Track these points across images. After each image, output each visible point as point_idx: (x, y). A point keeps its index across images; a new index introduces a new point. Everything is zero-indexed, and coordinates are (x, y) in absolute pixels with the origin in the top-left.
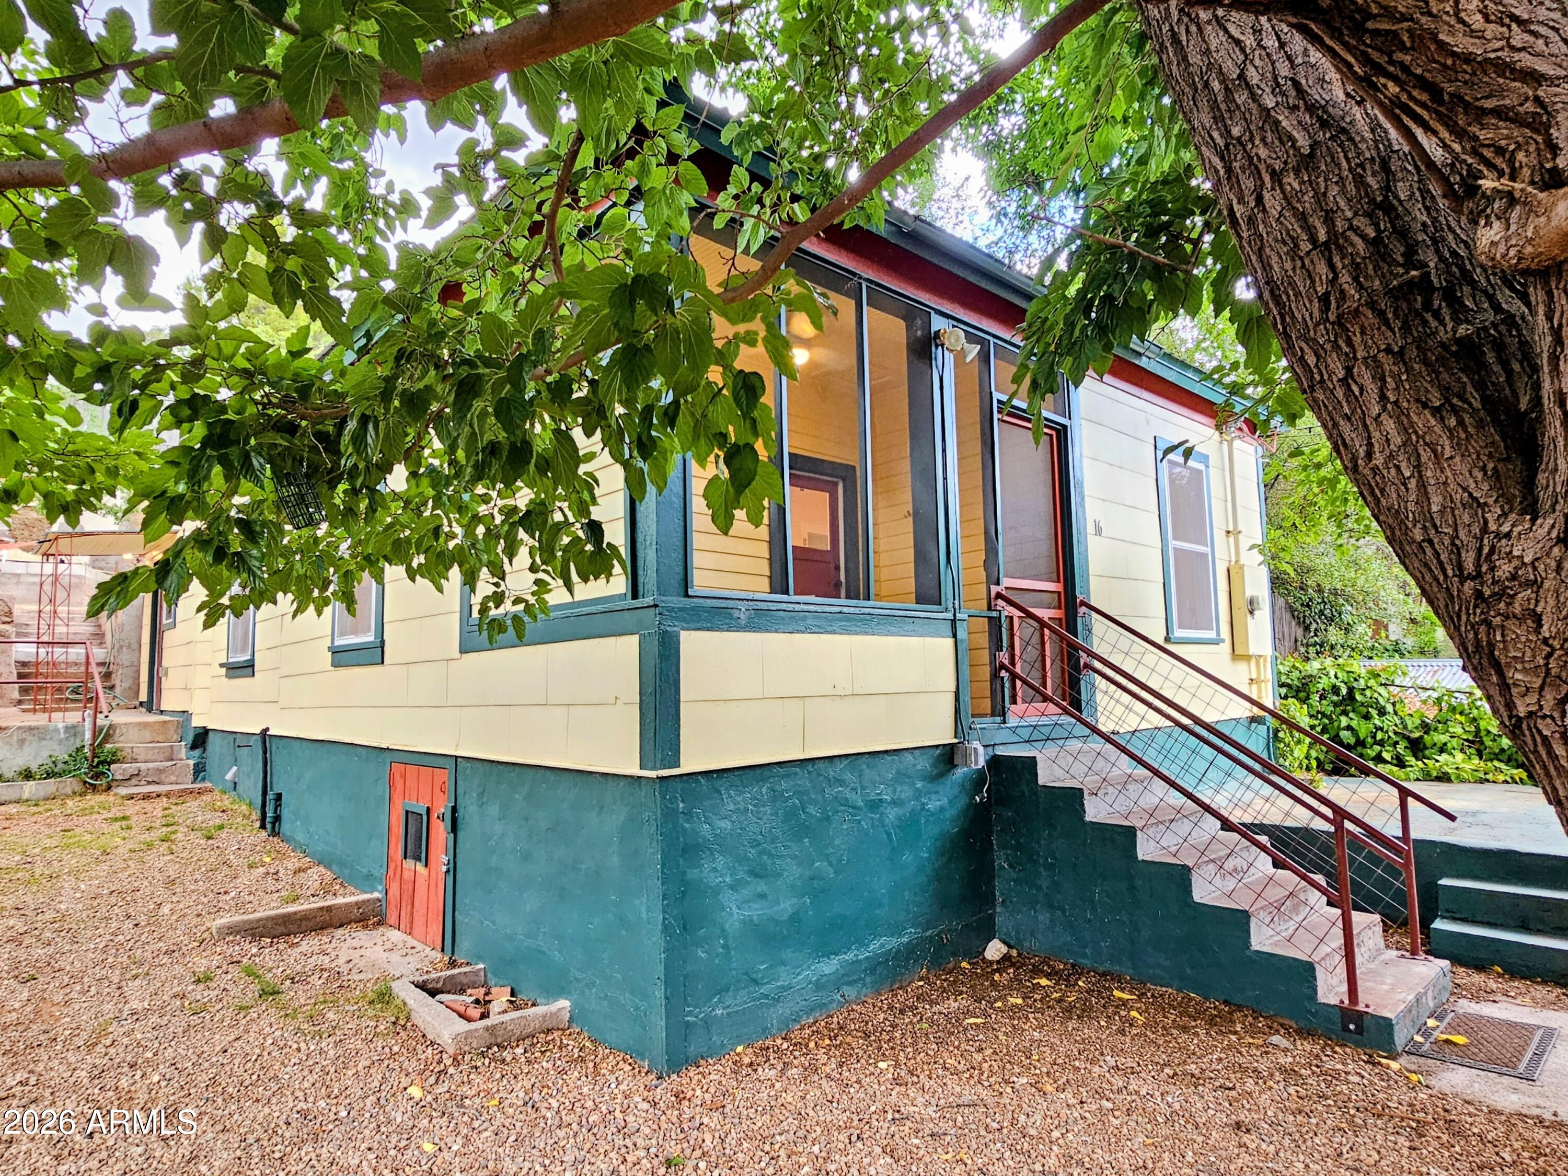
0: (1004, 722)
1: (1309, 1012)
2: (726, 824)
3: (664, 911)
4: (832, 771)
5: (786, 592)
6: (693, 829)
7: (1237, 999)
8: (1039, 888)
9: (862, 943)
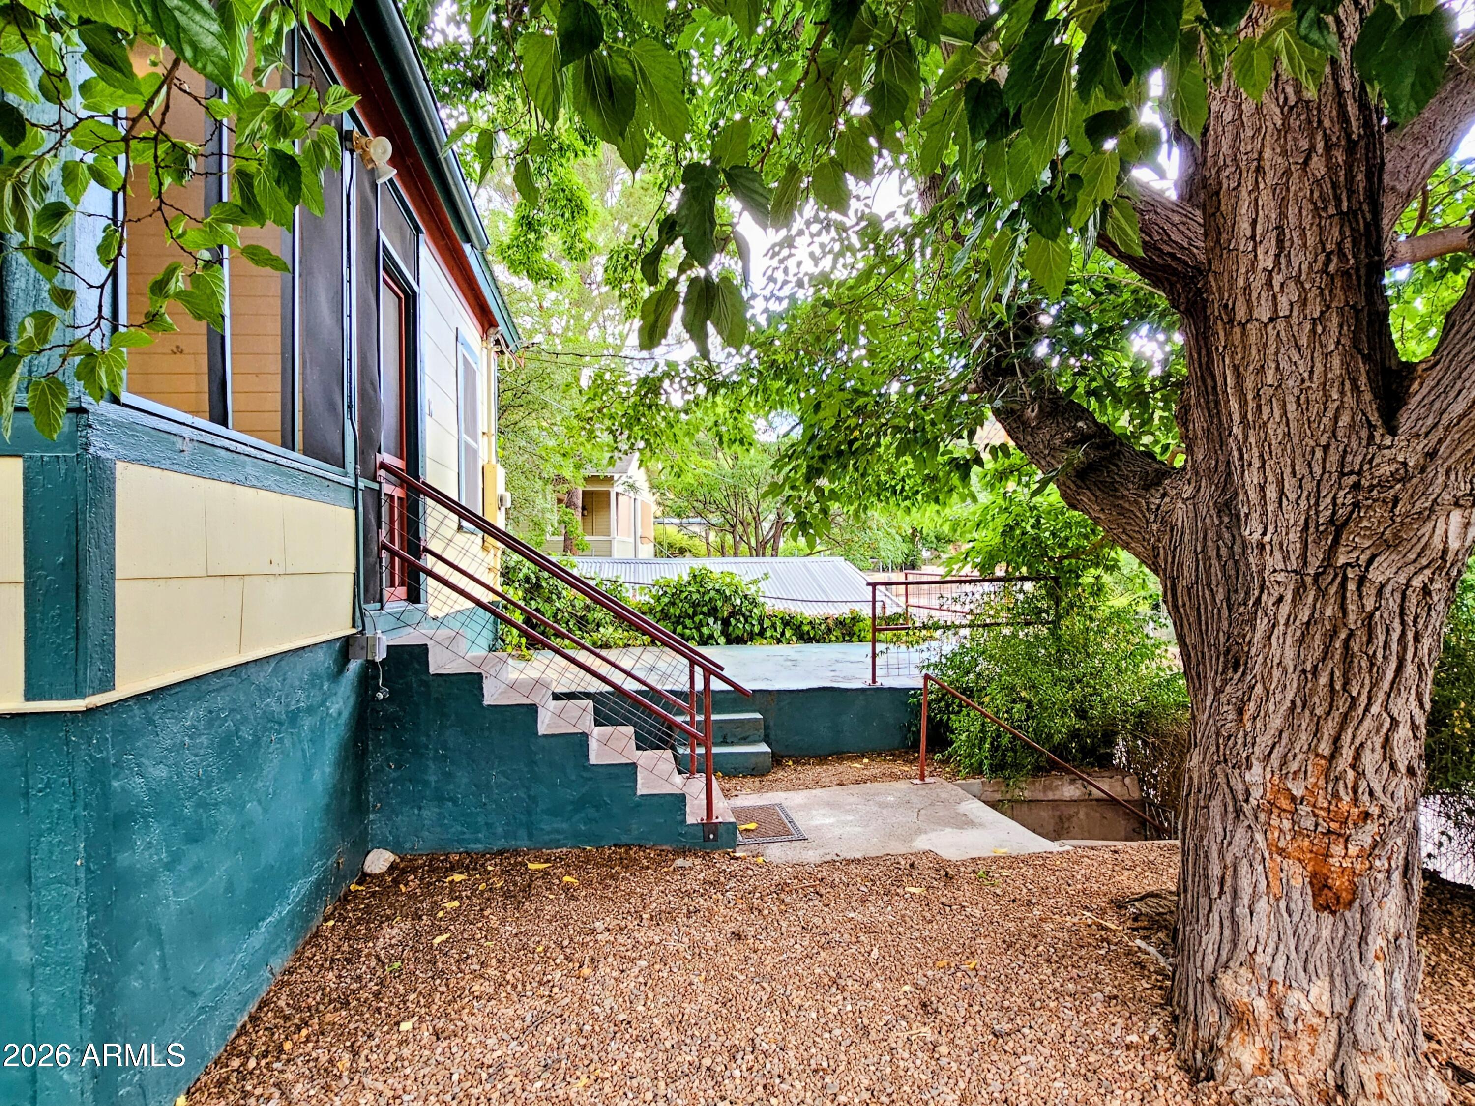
0: (382, 608)
1: (680, 834)
2: (161, 772)
3: (90, 934)
4: (261, 677)
5: (225, 424)
6: (123, 788)
7: (625, 839)
8: (426, 783)
9: (282, 895)
